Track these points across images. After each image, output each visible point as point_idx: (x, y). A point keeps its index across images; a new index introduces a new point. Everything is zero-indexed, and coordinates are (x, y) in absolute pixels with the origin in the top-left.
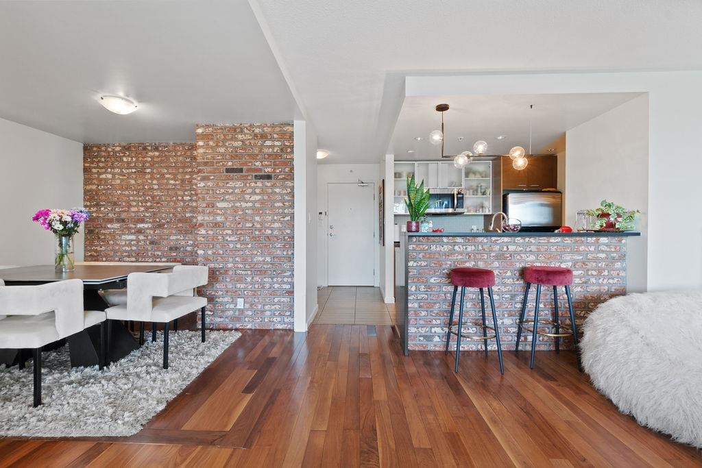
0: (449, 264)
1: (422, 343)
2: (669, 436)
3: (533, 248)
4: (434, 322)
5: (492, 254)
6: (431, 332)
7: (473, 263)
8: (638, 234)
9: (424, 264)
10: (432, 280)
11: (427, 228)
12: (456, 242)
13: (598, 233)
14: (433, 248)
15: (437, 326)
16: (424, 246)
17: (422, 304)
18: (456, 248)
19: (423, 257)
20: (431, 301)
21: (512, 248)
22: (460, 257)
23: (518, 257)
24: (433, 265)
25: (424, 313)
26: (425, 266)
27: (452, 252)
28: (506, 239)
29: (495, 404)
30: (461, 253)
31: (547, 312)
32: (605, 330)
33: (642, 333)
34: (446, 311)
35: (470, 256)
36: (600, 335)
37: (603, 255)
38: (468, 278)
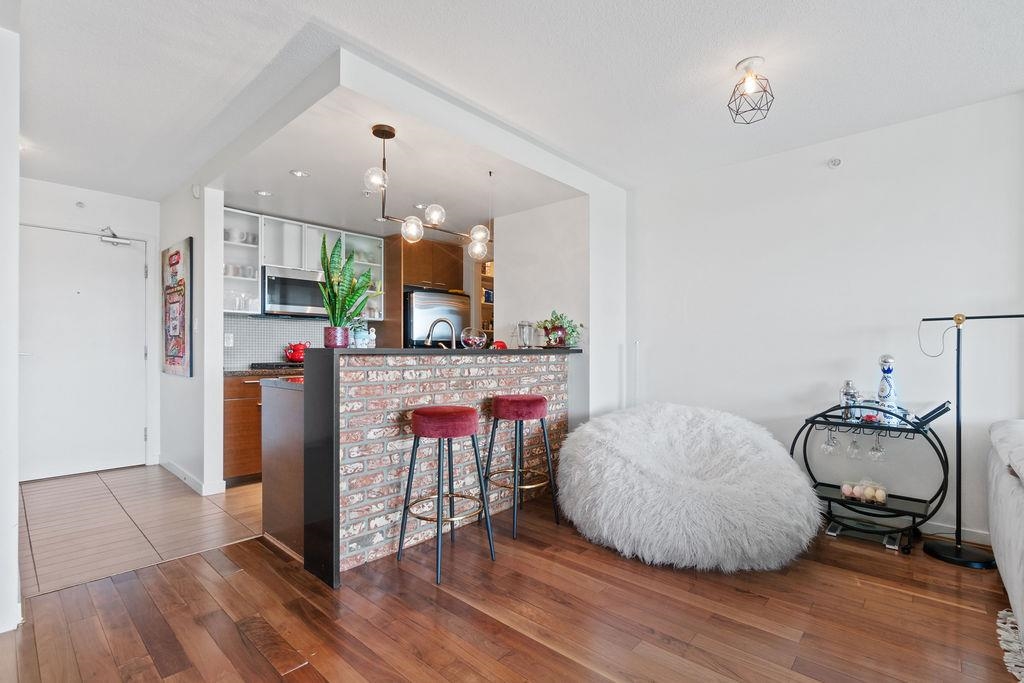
0: (395, 404)
1: (354, 553)
2: (671, 565)
3: (495, 371)
4: (374, 509)
5: (452, 382)
6: (369, 529)
7: (429, 398)
8: (581, 351)
9: (357, 406)
10: (371, 435)
11: (367, 341)
12: (406, 365)
13: (548, 349)
14: (373, 375)
15: (378, 515)
16: (358, 374)
17: (354, 481)
18: (407, 374)
19: (357, 393)
20: (370, 473)
21: (474, 371)
22: (412, 389)
23: (481, 385)
24: (372, 407)
25: (357, 498)
26: (358, 411)
27: (401, 382)
28: (467, 359)
29: (524, 608)
30: (413, 383)
31: (507, 457)
32: (599, 466)
33: (634, 462)
34: (391, 485)
35: (424, 388)
36: (594, 473)
37: (552, 377)
38: (451, 423)
